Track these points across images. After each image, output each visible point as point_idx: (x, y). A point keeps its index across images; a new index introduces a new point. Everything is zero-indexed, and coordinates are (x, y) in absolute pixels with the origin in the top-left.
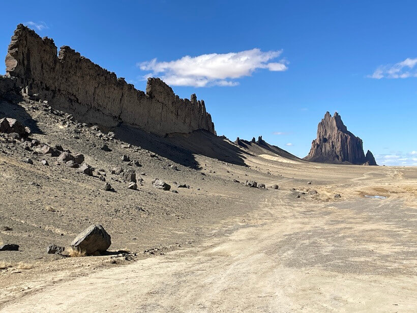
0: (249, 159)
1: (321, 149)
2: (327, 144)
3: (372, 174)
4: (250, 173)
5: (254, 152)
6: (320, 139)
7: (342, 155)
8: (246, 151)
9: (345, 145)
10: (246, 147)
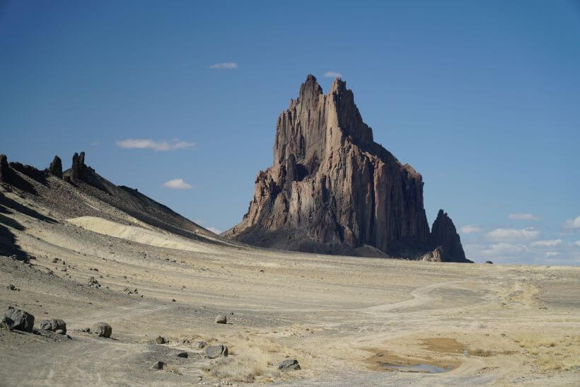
0: (33, 232)
1: (286, 202)
2: (306, 186)
3: (442, 291)
4: (25, 281)
5: (57, 207)
6: (283, 168)
7: (356, 226)
8: (26, 202)
9: (366, 191)
10: (27, 189)
